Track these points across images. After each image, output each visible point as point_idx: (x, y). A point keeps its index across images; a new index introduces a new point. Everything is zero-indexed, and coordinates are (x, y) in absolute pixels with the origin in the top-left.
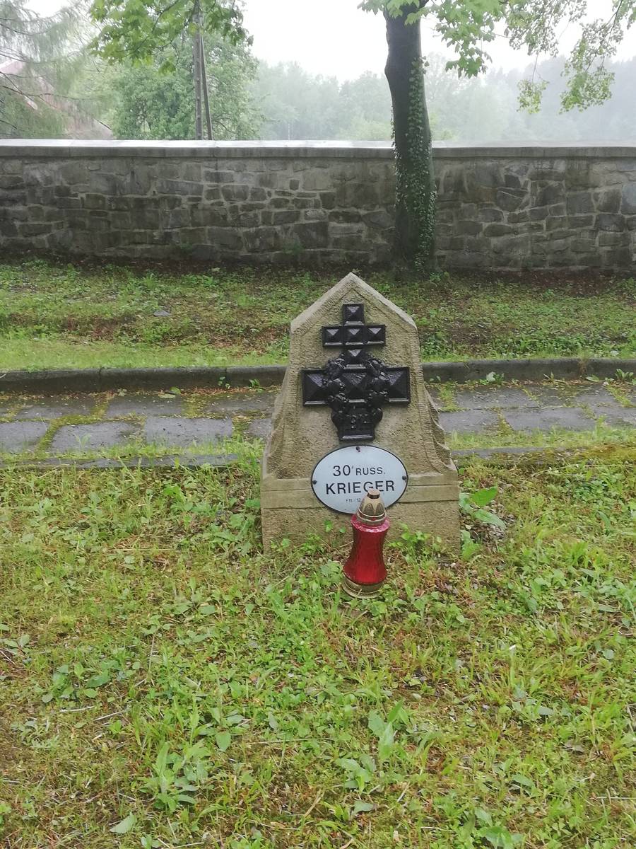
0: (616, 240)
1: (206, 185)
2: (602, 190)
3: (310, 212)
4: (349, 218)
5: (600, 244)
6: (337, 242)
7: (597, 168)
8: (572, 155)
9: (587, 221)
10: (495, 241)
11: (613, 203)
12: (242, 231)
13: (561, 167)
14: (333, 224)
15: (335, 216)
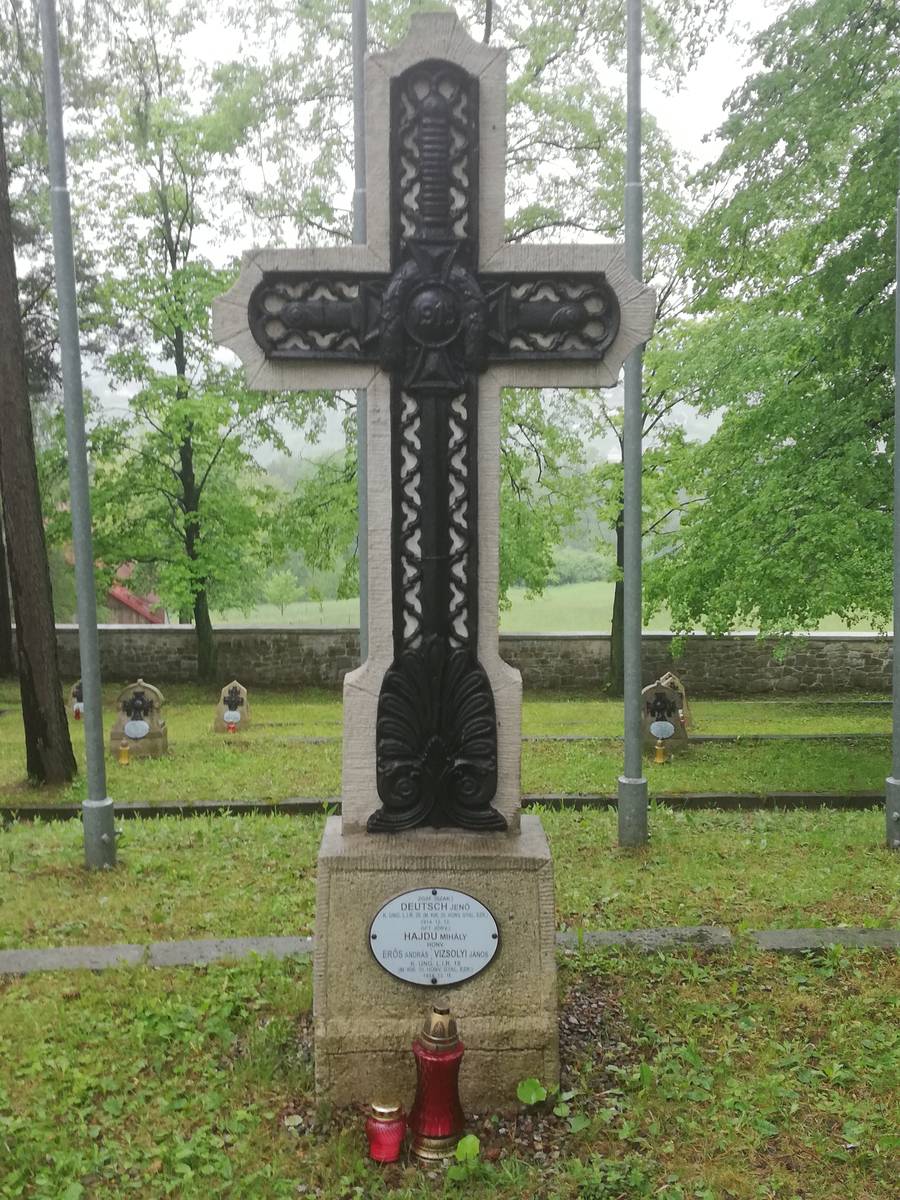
0: (313, 669)
1: (125, 644)
2: (305, 647)
3: (173, 656)
4: (190, 658)
5: (307, 670)
6: (185, 669)
7: (301, 637)
8: (290, 632)
9: (299, 661)
10: (258, 669)
11: (310, 653)
12: (141, 664)
13: (285, 637)
14: (183, 661)
15: (184, 658)
